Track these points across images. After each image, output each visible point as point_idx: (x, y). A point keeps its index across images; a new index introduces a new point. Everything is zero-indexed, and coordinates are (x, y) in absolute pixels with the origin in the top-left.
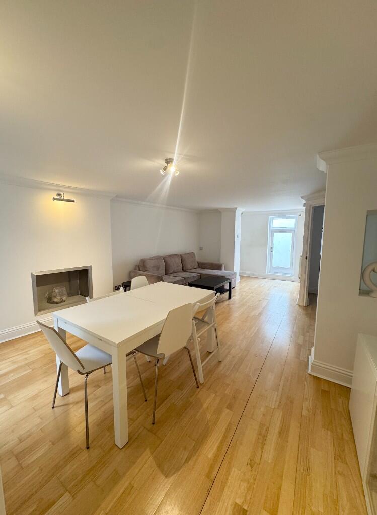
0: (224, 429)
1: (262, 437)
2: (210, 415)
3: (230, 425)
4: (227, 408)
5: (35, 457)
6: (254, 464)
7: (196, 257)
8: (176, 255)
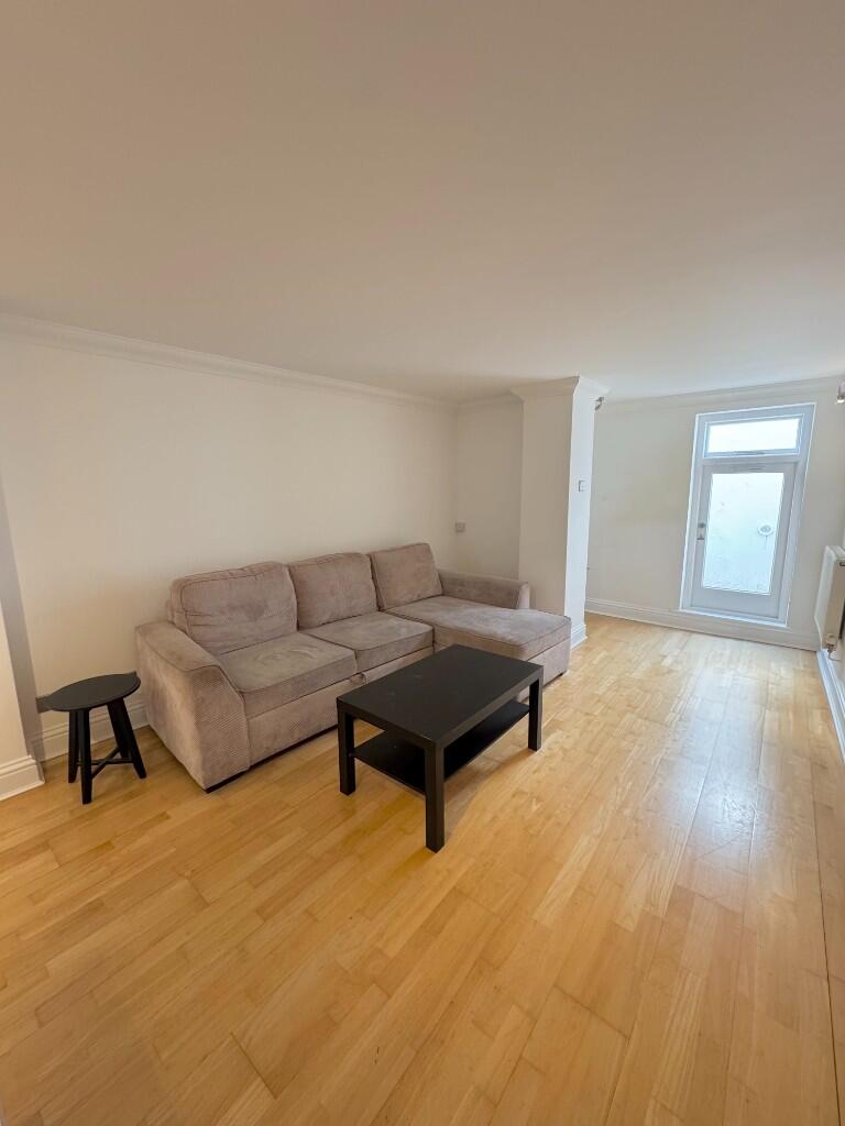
7: (435, 559)
8: (353, 557)
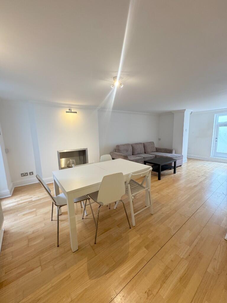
0: (138, 261)
1: (165, 276)
2: (132, 249)
3: (142, 260)
4: (145, 247)
5: (35, 243)
6: (151, 294)
7: (155, 145)
8: (141, 143)
